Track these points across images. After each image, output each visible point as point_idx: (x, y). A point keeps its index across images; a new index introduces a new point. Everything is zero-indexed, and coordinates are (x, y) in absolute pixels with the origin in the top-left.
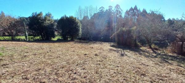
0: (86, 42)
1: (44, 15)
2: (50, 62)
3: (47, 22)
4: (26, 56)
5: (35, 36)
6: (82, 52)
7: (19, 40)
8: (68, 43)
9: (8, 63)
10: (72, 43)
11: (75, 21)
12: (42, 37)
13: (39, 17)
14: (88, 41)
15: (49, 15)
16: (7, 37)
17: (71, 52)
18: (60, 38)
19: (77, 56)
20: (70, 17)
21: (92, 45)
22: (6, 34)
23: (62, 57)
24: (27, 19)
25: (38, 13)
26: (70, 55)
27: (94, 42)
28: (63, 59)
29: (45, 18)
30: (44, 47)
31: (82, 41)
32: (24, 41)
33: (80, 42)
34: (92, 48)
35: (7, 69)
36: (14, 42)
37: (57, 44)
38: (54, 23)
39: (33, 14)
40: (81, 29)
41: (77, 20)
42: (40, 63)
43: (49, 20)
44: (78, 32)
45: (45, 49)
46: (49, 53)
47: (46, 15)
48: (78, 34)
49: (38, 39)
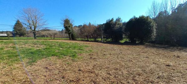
0: (163, 47)
1: (115, 20)
2: (123, 64)
3: (117, 26)
4: (105, 54)
5: (107, 38)
6: (161, 60)
7: (98, 41)
8: (137, 46)
9: (96, 58)
10: (142, 47)
11: (147, 20)
12: (112, 40)
13: (111, 22)
14: (166, 46)
15: (118, 20)
16: (92, 39)
17: (144, 57)
18: (128, 40)
19: (154, 65)
20: (140, 17)
21: (176, 53)
22: (91, 37)
23: (134, 61)
24: (102, 25)
25: (110, 19)
26: (143, 61)
27: (180, 47)
28: (136, 64)
29: (116, 22)
30: (115, 49)
31: (157, 45)
32: (101, 42)
33: (154, 47)
34: (178, 57)
35: (97, 63)
36: (96, 43)
37: (125, 47)
38: (122, 26)
39: (107, 21)
40: (155, 30)
41: (149, 20)
42: (116, 63)
43: (119, 24)
44: (151, 34)
45: (116, 50)
46: (121, 55)
47: (117, 20)
48: (150, 37)
49: (109, 41)
